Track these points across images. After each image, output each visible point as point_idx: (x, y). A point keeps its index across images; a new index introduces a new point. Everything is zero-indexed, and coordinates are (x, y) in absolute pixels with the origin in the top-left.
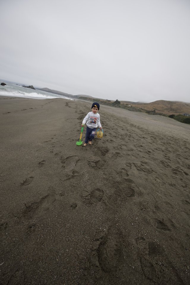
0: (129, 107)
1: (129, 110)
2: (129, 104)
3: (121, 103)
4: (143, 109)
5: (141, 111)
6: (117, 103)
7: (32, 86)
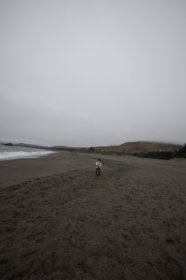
0: (103, 152)
1: (103, 154)
2: (102, 149)
3: (96, 149)
4: (114, 152)
5: (113, 154)
6: (92, 150)
7: (11, 143)
